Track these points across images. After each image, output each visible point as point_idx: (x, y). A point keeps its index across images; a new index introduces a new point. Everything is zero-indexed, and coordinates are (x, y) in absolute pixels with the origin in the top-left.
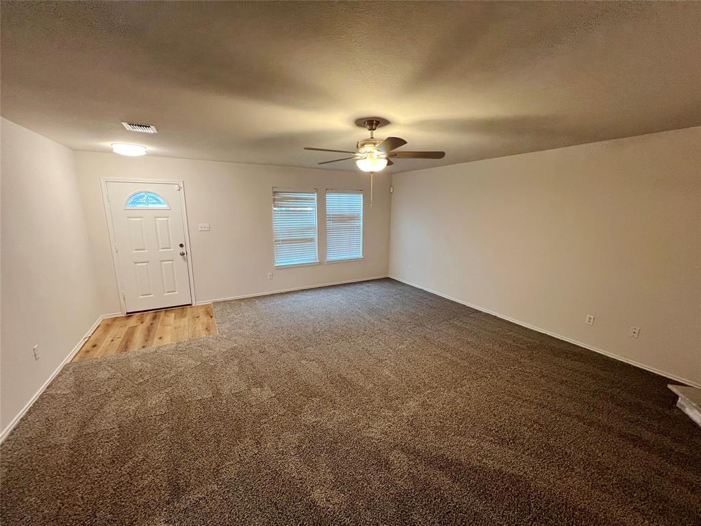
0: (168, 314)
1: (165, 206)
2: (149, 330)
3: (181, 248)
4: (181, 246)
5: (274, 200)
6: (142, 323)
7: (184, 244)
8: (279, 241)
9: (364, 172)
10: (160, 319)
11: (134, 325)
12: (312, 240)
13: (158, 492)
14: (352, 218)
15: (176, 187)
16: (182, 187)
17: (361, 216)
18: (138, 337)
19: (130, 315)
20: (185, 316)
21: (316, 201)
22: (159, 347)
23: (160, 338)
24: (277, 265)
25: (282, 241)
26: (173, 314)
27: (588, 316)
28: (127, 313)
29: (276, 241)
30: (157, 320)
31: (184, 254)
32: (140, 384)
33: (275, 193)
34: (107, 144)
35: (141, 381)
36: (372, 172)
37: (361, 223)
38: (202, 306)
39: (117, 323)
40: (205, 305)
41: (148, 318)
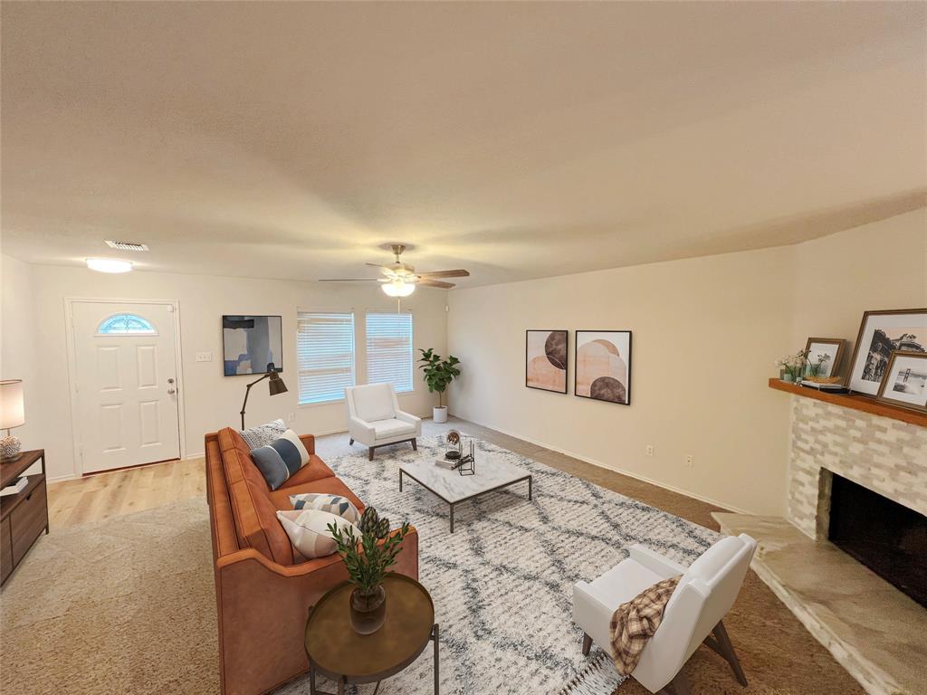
0: (143, 471)
1: (153, 331)
2: (114, 495)
3: (170, 385)
4: (171, 381)
5: (299, 322)
6: (106, 486)
7: (174, 379)
8: (304, 372)
9: (390, 297)
10: (133, 480)
11: (93, 490)
12: (348, 370)
13: (116, 681)
14: (399, 342)
15: (169, 308)
16: (177, 307)
17: (411, 340)
18: (99, 505)
19: (87, 476)
20: (169, 474)
21: (353, 323)
22: (127, 516)
23: (131, 504)
24: (300, 403)
25: (309, 372)
26: (152, 473)
27: (649, 446)
28: (84, 475)
29: (300, 372)
30: (126, 482)
31: (173, 392)
32: (98, 561)
33: (299, 313)
34: (82, 259)
35: (101, 557)
36: (399, 297)
37: (411, 348)
38: (195, 460)
39: (68, 488)
40: (198, 459)
41: (115, 479)
